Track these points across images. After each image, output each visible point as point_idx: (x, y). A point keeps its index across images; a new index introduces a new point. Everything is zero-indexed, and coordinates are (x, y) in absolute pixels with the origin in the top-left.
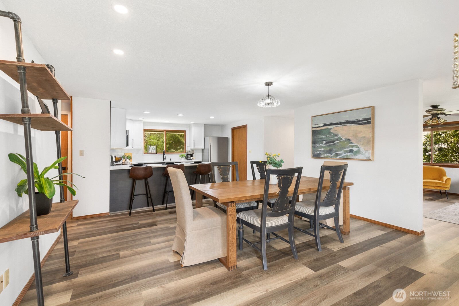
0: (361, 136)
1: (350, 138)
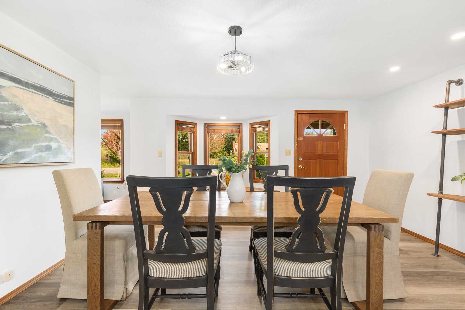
0: (63, 124)
1: (47, 124)
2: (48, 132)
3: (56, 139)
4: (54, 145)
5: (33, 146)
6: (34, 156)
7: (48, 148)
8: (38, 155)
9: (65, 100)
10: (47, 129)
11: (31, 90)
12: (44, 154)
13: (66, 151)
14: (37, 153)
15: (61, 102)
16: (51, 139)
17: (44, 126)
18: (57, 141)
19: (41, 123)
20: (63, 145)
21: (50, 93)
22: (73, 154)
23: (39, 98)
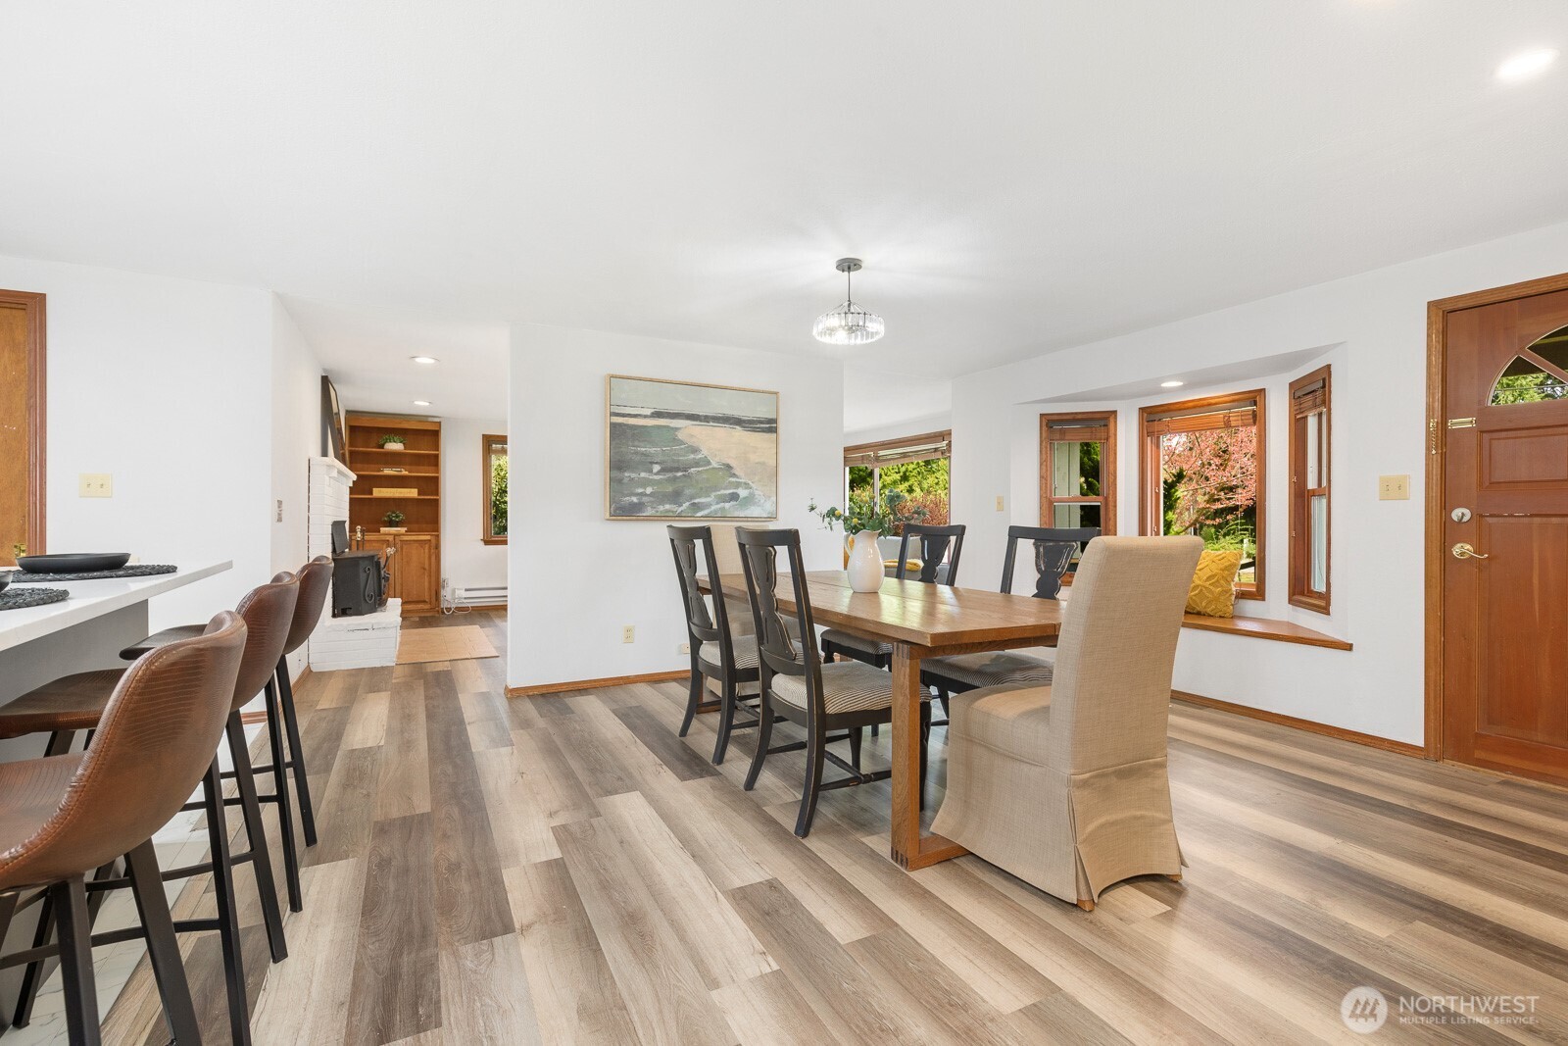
0: (757, 461)
1: (732, 463)
2: (734, 475)
3: (745, 484)
4: (743, 493)
5: (713, 495)
6: (713, 508)
7: (734, 497)
8: (719, 506)
9: (762, 425)
10: (733, 471)
11: (711, 424)
12: (727, 505)
13: (762, 501)
14: (717, 503)
15: (754, 430)
16: (738, 485)
17: (729, 467)
18: (747, 486)
19: (724, 464)
20: (756, 492)
21: (738, 422)
22: (774, 505)
23: (721, 432)
